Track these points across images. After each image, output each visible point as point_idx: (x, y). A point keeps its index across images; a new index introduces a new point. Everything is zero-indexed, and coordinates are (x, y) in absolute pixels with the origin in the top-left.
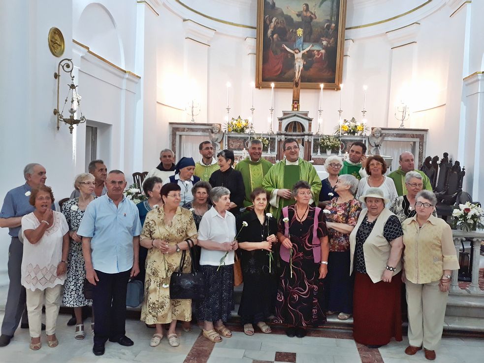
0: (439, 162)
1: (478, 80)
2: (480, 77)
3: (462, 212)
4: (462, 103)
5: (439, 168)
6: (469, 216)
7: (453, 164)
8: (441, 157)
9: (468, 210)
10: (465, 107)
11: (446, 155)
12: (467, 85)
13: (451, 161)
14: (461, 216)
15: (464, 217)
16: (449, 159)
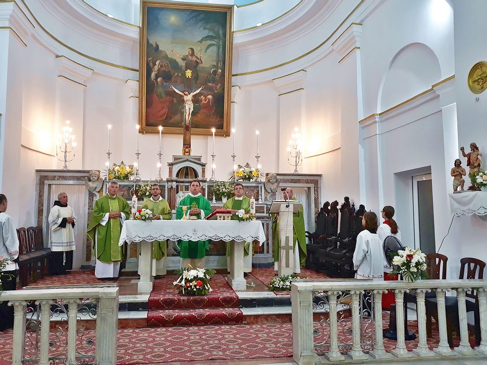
0: (339, 207)
1: (376, 122)
2: (377, 119)
3: (404, 259)
4: (360, 146)
5: (340, 213)
6: (413, 264)
7: (357, 208)
8: (341, 202)
9: (410, 257)
10: (363, 149)
11: (347, 199)
12: (362, 128)
13: (353, 205)
14: (404, 264)
15: (407, 264)
16: (351, 203)
